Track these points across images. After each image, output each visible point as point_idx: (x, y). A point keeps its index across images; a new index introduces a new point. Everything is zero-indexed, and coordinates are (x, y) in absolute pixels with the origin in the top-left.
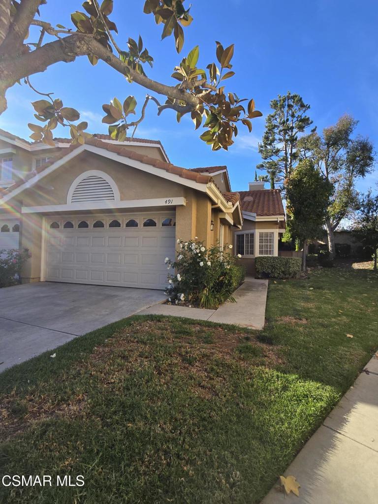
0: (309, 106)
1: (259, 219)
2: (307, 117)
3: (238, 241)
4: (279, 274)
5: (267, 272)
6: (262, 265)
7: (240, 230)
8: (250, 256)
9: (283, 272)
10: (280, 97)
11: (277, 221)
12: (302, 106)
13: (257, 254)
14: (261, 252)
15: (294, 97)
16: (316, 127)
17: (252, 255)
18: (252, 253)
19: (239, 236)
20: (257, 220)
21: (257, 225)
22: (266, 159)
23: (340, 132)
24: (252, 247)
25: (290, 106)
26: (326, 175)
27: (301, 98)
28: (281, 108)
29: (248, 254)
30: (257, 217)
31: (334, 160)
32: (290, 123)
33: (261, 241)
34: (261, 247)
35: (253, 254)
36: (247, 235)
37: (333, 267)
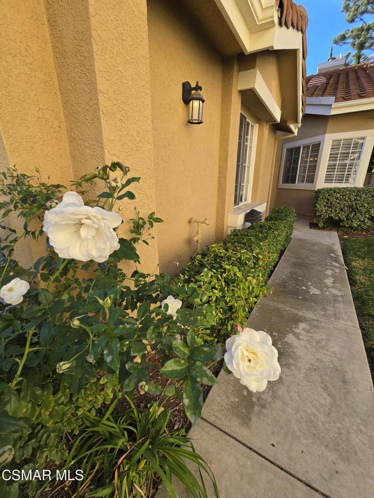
1: (337, 109)
3: (288, 160)
5: (337, 218)
6: (329, 205)
7: (295, 139)
8: (306, 186)
14: (328, 179)
18: (311, 180)
19: (290, 151)
20: (333, 112)
21: (330, 125)
24: (313, 169)
29: (303, 181)
33: (333, 156)
34: (331, 168)
35: (313, 182)
36: (306, 147)
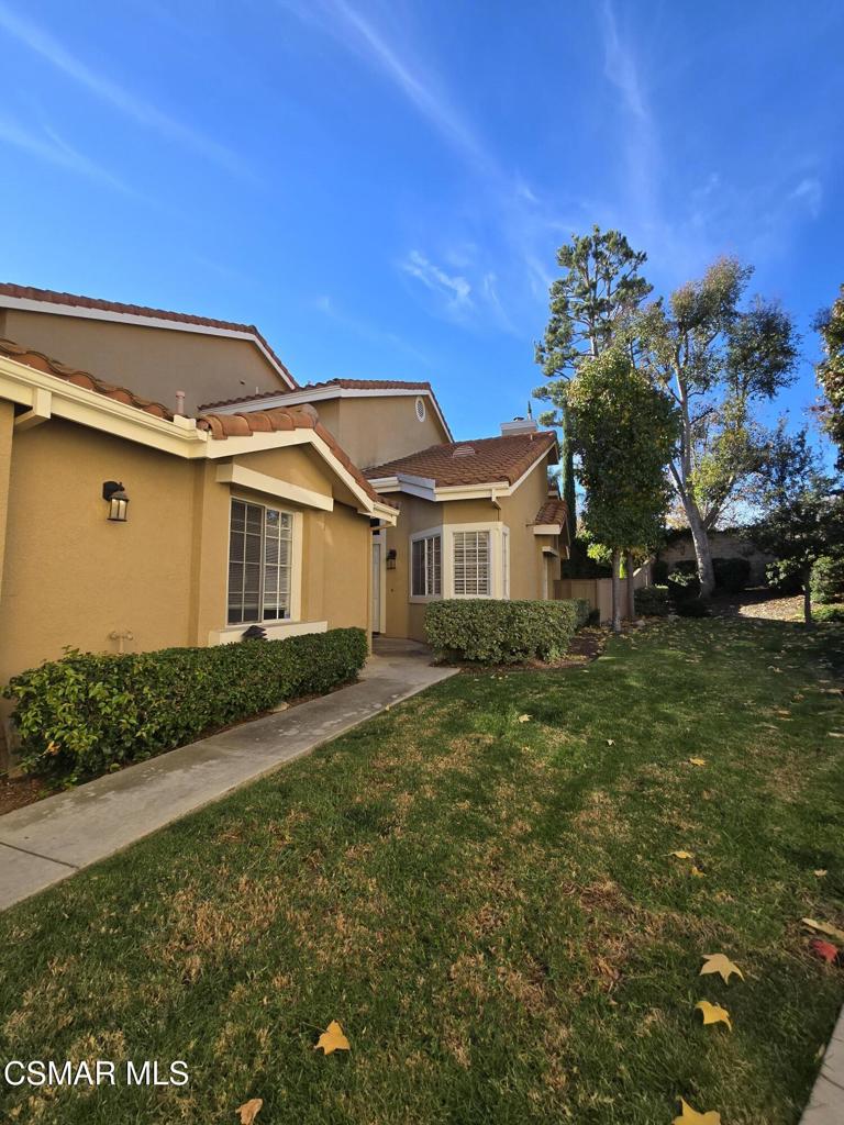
0: (644, 256)
1: (443, 495)
2: (639, 278)
3: (416, 558)
4: (491, 650)
6: (440, 626)
8: (434, 598)
9: (504, 646)
10: (577, 239)
11: (490, 498)
12: (629, 255)
13: (449, 593)
14: (459, 588)
15: (607, 238)
16: (662, 299)
17: (437, 595)
18: (439, 588)
19: (416, 545)
20: (439, 498)
21: (446, 512)
22: (551, 375)
23: (710, 295)
24: (439, 573)
25: (597, 255)
26: (681, 399)
27: (625, 238)
28: (578, 262)
29: (431, 591)
30: (436, 490)
31: (700, 360)
32: (602, 292)
33: (459, 554)
34: (459, 571)
35: (440, 591)
36: (430, 540)
37: (708, 615)
